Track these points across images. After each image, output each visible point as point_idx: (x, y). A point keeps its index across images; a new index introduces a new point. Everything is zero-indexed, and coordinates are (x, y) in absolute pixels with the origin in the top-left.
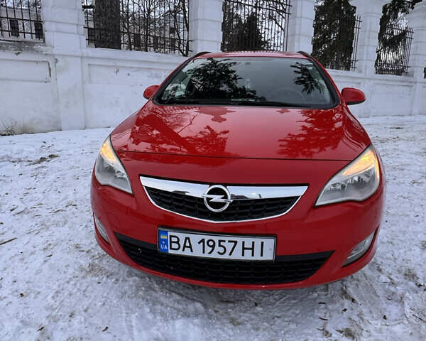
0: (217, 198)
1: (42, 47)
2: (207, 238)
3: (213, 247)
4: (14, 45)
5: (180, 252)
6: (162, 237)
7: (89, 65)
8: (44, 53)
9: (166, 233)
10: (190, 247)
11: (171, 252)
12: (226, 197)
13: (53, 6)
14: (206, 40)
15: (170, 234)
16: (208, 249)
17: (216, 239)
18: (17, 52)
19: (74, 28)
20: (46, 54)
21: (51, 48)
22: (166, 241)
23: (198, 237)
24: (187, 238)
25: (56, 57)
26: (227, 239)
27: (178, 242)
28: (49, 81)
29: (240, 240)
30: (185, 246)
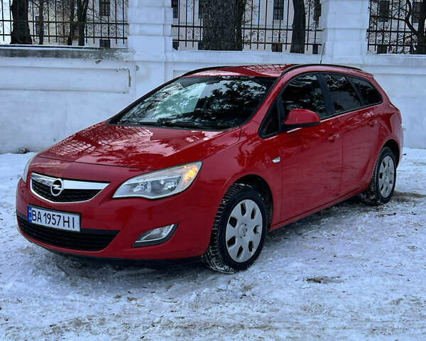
0: (57, 187)
1: (123, 53)
2: (47, 212)
3: (50, 219)
4: (95, 52)
5: (36, 222)
7: (174, 71)
8: (125, 60)
12: (61, 186)
13: (138, 7)
14: (338, 29)
15: (32, 209)
16: (48, 221)
17: (51, 213)
18: (97, 60)
19: (160, 30)
20: (127, 61)
21: (132, 54)
22: (31, 213)
23: (43, 212)
24: (40, 212)
25: (137, 64)
26: (56, 213)
27: (35, 215)
28: (128, 92)
29: (62, 214)
30: (38, 218)
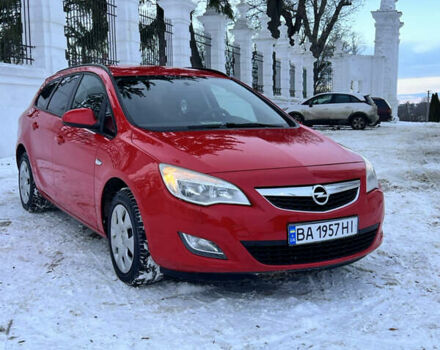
0: (320, 195)
2: (322, 225)
3: (326, 231)
5: (304, 242)
6: (292, 232)
9: (294, 228)
10: (311, 235)
11: (298, 243)
12: (325, 193)
15: (297, 227)
16: (323, 233)
17: (327, 224)
22: (294, 234)
24: (310, 228)
26: (333, 223)
27: (303, 234)
29: (340, 222)
30: (308, 235)
